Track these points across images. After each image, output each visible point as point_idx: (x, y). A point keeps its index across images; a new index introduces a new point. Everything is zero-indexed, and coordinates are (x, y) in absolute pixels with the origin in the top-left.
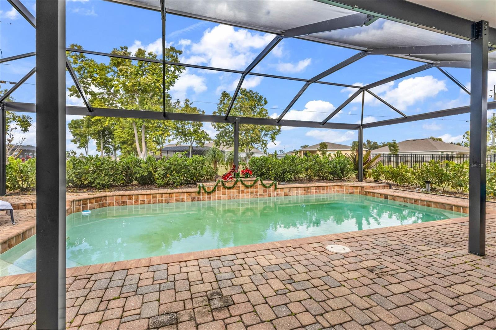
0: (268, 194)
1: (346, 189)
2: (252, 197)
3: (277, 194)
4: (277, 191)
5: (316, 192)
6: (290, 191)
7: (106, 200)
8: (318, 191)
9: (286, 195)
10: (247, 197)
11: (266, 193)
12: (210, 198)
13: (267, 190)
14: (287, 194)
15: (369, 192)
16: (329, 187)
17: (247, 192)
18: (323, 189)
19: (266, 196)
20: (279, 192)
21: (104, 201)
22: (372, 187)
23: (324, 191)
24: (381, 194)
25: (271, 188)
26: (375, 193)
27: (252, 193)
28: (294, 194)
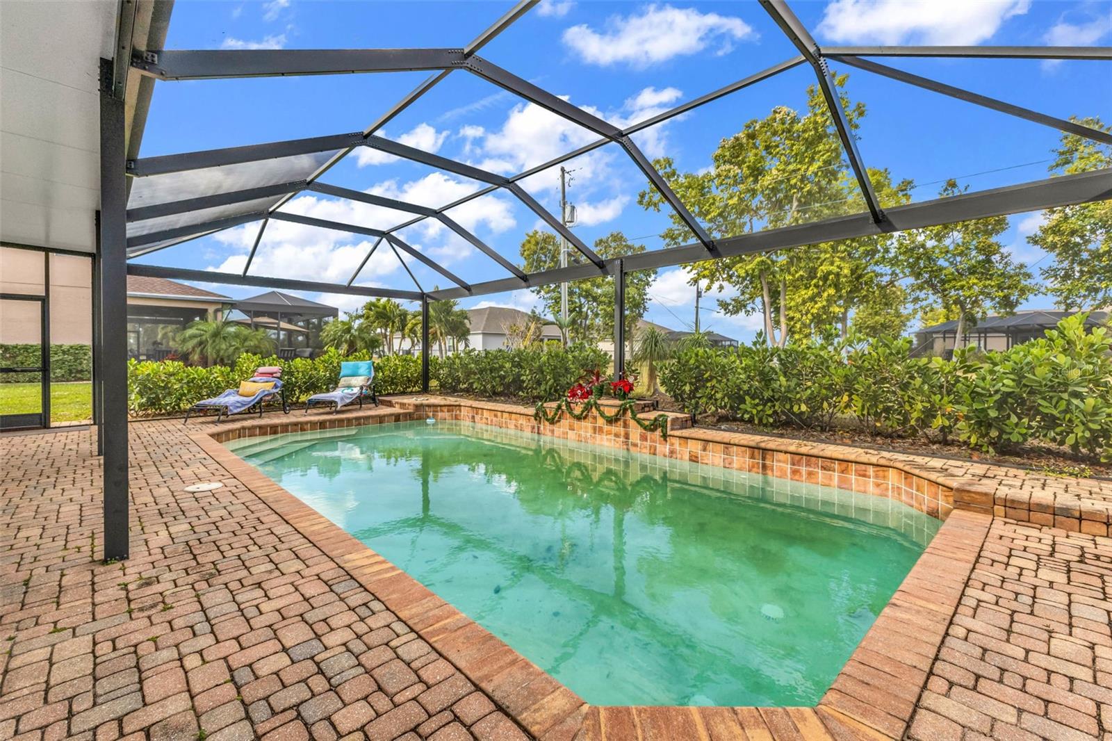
0: (651, 447)
3: (672, 452)
4: (671, 444)
5: (794, 472)
6: (705, 449)
7: (460, 411)
8: (804, 469)
9: (694, 459)
10: (608, 444)
11: (645, 443)
12: (553, 431)
13: (648, 435)
14: (697, 457)
16: (852, 465)
17: (609, 433)
18: (824, 468)
19: (645, 450)
20: (677, 447)
21: (458, 412)
25: (656, 433)
27: (617, 435)
28: (716, 463)
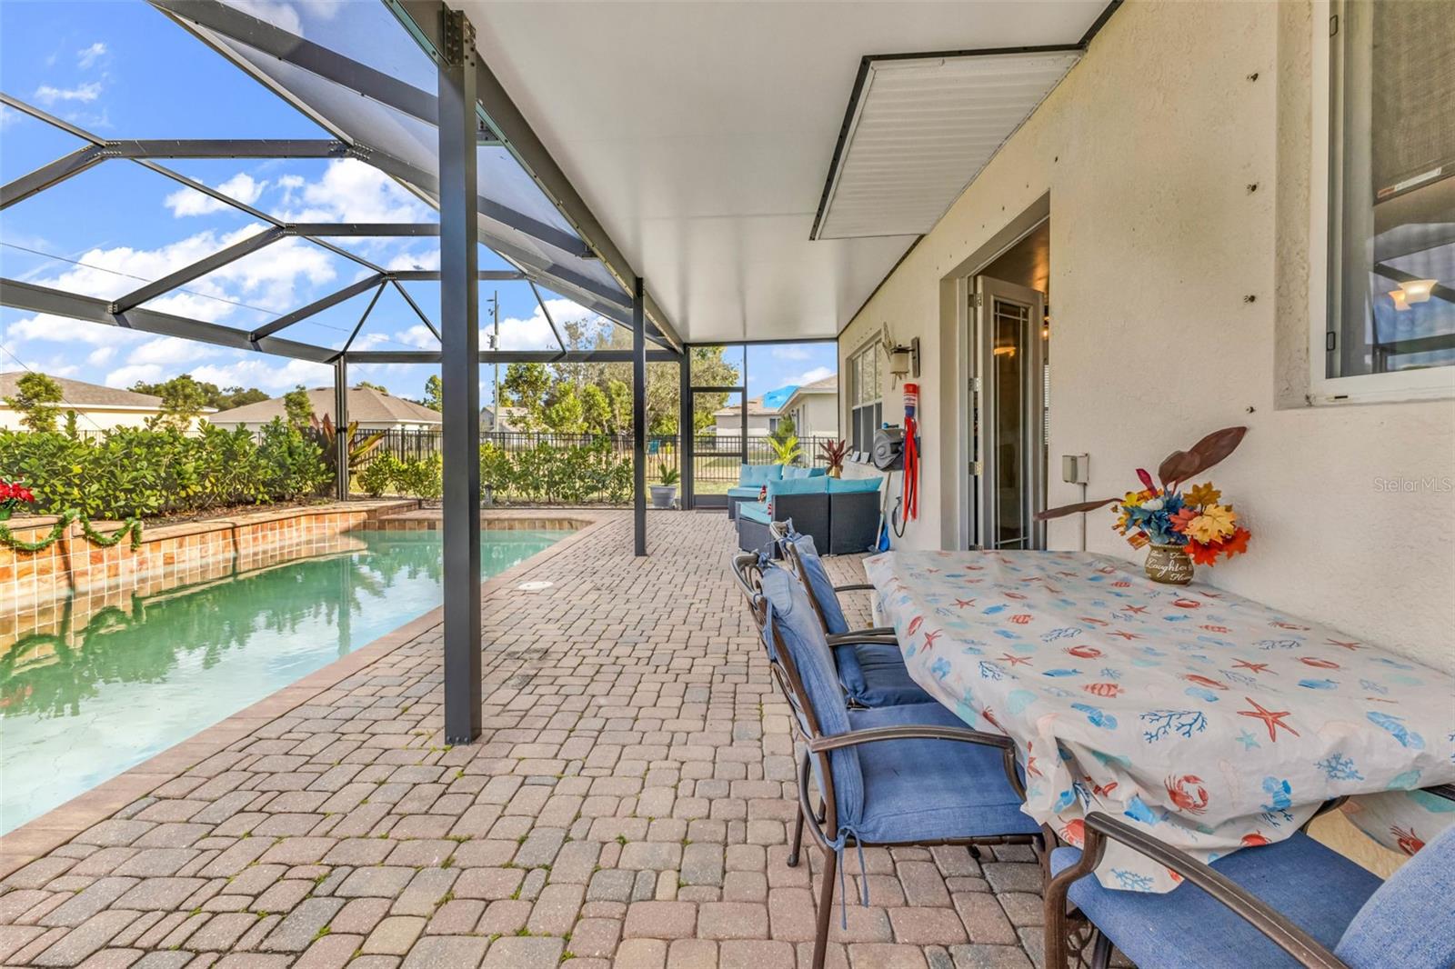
0: (109, 568)
1: (330, 521)
2: (47, 586)
3: (141, 563)
4: (142, 553)
5: (255, 539)
6: (181, 546)
8: (260, 534)
9: (169, 561)
10: (25, 591)
11: (99, 565)
13: (105, 552)
14: (172, 558)
15: (390, 521)
16: (286, 521)
17: (22, 574)
18: (271, 529)
19: (100, 576)
20: (148, 555)
22: (392, 508)
23: (275, 535)
24: (420, 521)
25: (119, 546)
26: (405, 520)
27: (43, 571)
28: (193, 556)
